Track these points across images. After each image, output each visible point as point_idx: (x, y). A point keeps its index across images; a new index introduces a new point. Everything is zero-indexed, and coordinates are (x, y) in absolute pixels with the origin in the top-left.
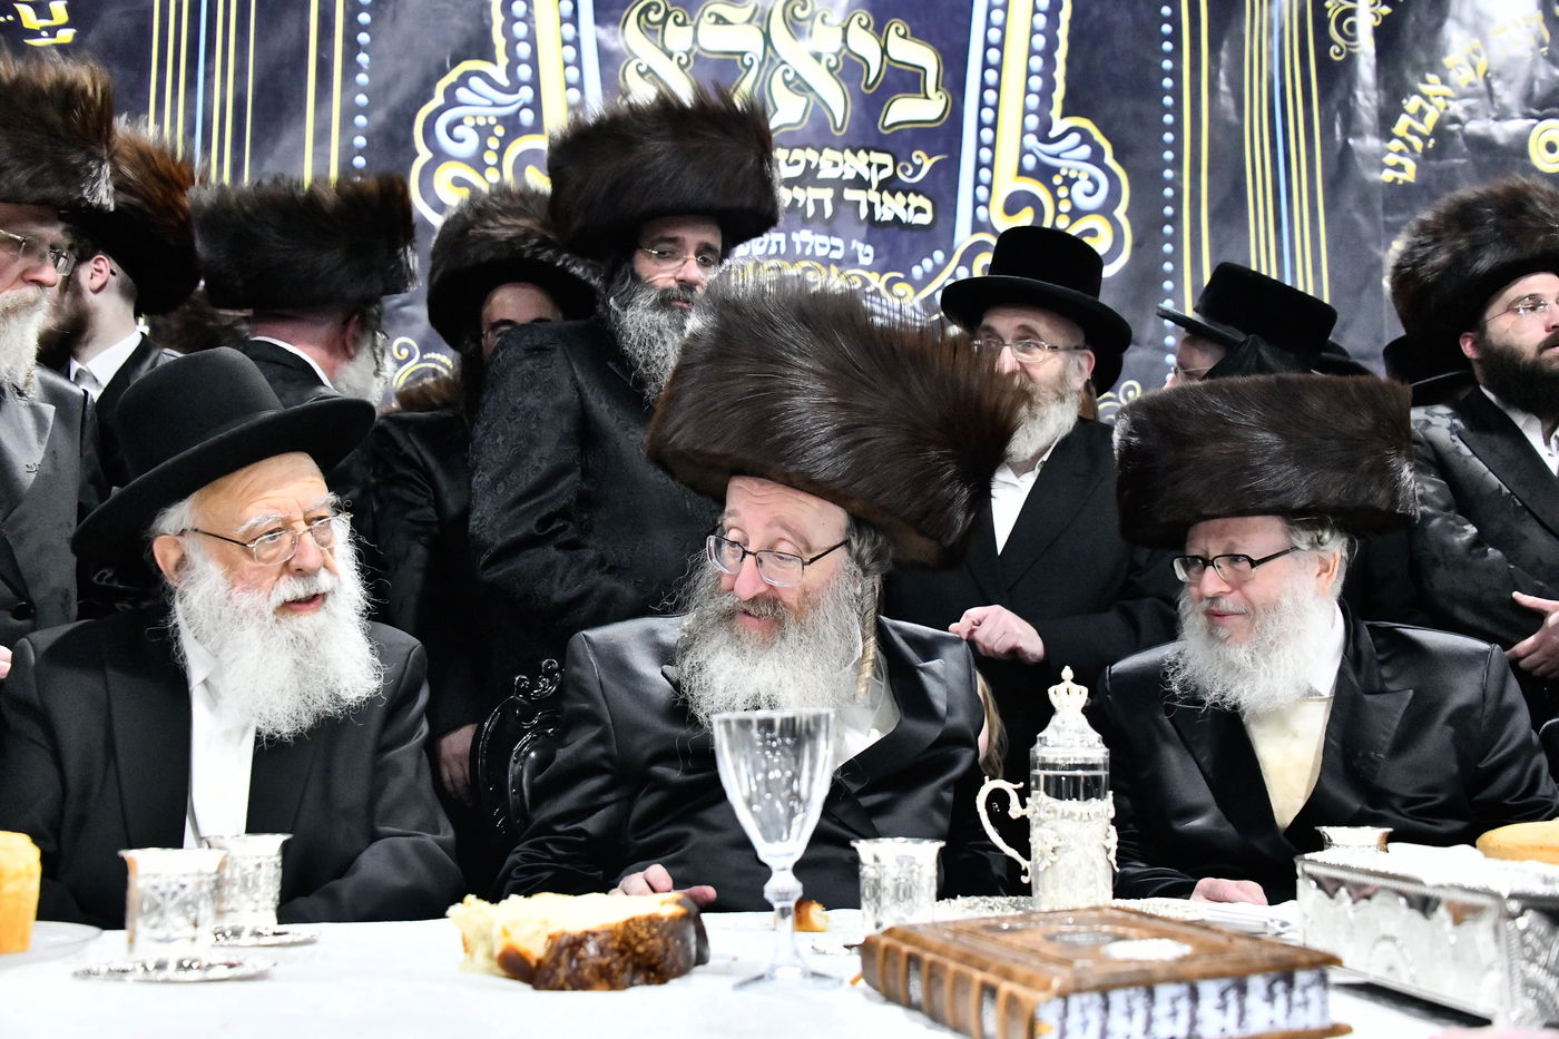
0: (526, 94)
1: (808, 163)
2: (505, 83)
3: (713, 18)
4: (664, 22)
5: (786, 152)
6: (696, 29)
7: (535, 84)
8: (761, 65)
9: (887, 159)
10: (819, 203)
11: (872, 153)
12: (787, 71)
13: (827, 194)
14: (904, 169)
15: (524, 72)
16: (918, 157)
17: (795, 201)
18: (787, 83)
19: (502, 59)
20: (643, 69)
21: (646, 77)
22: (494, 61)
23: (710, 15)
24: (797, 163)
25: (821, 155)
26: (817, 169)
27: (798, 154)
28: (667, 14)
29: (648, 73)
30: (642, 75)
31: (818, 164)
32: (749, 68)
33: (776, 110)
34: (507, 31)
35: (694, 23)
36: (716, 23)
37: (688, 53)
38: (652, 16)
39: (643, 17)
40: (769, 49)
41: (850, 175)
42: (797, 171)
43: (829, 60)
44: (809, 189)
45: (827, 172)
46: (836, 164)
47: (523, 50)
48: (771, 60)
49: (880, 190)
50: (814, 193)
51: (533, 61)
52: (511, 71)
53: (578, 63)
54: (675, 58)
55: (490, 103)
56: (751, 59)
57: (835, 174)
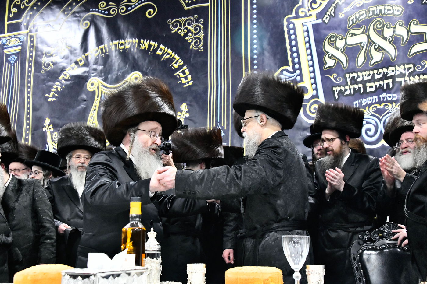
0: (298, 72)
1: (384, 72)
2: (292, 70)
3: (351, 35)
4: (336, 40)
5: (376, 71)
6: (346, 39)
7: (300, 69)
8: (367, 45)
9: (411, 66)
10: (388, 84)
11: (405, 65)
12: (376, 45)
13: (390, 81)
14: (418, 68)
15: (297, 66)
16: (423, 62)
17: (380, 85)
18: (376, 49)
19: (291, 64)
20: (330, 56)
21: (331, 58)
22: (289, 65)
23: (350, 34)
24: (380, 73)
25: (388, 69)
26: (387, 74)
27: (380, 71)
28: (337, 37)
29: (332, 57)
30: (330, 58)
31: (387, 72)
32: (363, 47)
33: (373, 58)
34: (292, 56)
35: (345, 38)
36: (352, 36)
37: (343, 47)
38: (332, 39)
39: (329, 41)
40: (369, 40)
41: (398, 73)
42: (380, 76)
43: (389, 39)
44: (384, 80)
45: (390, 74)
46: (393, 71)
47: (296, 60)
48: (370, 42)
49: (409, 76)
50: (386, 81)
51: (299, 63)
52: (293, 67)
53: (312, 60)
54: (340, 50)
55: (289, 77)
56: (364, 44)
57: (393, 74)
